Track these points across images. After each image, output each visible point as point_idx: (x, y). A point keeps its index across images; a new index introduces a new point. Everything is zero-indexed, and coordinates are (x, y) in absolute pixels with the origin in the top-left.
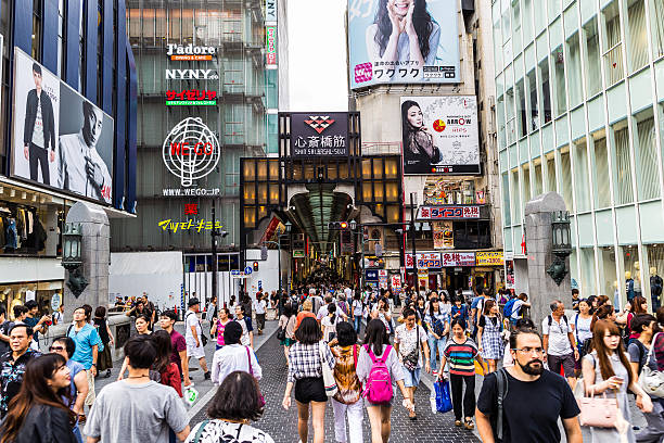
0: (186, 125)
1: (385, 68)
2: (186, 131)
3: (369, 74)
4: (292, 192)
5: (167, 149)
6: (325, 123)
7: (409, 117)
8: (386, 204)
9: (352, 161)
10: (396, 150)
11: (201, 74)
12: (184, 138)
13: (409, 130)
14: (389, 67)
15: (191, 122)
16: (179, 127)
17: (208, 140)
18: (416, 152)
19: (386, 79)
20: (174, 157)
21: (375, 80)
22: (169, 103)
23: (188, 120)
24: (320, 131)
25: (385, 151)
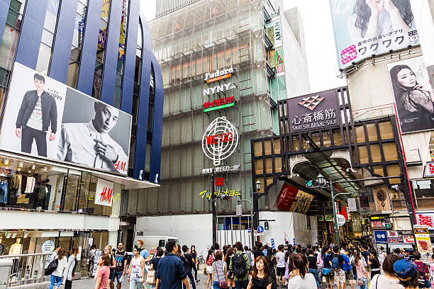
0: (216, 123)
1: (368, 45)
2: (216, 127)
3: (354, 54)
4: (293, 162)
5: (205, 141)
6: (316, 101)
7: (400, 80)
8: (385, 165)
9: (344, 129)
10: (390, 111)
11: (224, 87)
12: (215, 132)
13: (401, 91)
14: (372, 42)
15: (219, 120)
16: (212, 125)
17: (230, 131)
18: (413, 110)
19: (369, 53)
20: (209, 146)
21: (360, 57)
22: (206, 110)
23: (217, 119)
24: (312, 108)
25: (377, 114)
